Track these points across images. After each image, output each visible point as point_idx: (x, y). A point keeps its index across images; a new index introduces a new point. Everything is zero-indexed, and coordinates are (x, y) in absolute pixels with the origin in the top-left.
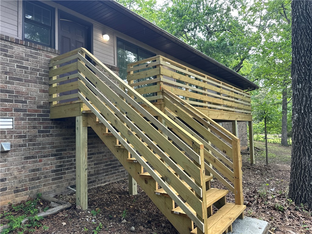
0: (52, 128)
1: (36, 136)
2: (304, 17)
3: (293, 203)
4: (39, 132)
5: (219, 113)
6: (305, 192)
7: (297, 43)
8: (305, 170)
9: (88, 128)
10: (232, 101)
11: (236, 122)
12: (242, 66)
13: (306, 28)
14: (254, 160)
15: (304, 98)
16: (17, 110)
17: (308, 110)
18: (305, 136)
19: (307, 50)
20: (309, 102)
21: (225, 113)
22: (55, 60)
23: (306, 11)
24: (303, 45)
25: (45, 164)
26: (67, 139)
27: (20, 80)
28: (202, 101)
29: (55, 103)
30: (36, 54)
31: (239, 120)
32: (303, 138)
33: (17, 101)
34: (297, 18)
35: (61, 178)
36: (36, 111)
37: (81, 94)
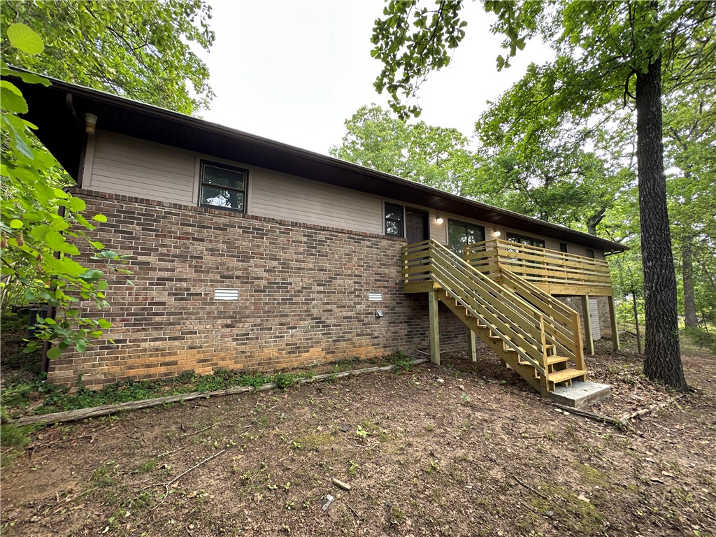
0: (404, 300)
1: (395, 307)
2: (651, 196)
3: (647, 379)
4: (397, 303)
5: (563, 288)
6: (661, 368)
7: (645, 221)
8: (659, 347)
9: (439, 301)
10: (581, 273)
11: (587, 297)
12: (604, 216)
13: (655, 207)
14: (619, 345)
15: (656, 276)
16: (384, 287)
17: (660, 288)
18: (658, 313)
19: (657, 229)
20: (661, 280)
21: (571, 287)
22: (405, 247)
23: (654, 190)
24: (652, 223)
25: (401, 329)
26: (414, 309)
27: (385, 265)
28: (541, 276)
29: (407, 281)
30: (394, 244)
31: (590, 294)
32: (656, 314)
33: (384, 281)
34: (644, 197)
35: (411, 341)
36: (395, 288)
37: (433, 275)
